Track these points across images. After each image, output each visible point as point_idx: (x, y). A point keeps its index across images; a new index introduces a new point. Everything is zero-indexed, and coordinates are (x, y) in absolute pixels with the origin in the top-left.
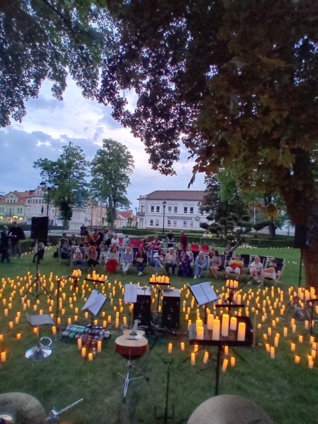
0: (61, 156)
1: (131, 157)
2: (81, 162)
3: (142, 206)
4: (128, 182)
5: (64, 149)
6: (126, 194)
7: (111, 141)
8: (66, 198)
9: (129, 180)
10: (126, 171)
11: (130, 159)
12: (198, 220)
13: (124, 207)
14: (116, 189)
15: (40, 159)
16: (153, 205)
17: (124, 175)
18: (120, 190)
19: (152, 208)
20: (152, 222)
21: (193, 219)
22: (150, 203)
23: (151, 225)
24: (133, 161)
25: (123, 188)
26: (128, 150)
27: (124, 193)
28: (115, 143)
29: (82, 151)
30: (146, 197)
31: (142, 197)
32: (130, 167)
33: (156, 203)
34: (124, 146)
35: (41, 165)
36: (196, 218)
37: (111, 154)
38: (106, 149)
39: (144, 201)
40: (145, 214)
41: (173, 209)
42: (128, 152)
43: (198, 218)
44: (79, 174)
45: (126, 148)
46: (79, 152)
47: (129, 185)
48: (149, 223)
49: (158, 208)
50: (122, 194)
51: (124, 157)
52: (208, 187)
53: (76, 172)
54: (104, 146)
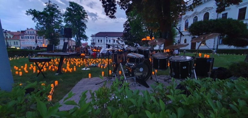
0: (45, 9)
2: (58, 14)
3: (94, 40)
4: (86, 27)
5: (46, 4)
7: (74, 3)
8: (53, 34)
9: (86, 26)
10: (84, 21)
11: (85, 14)
13: (84, 39)
14: (80, 30)
15: (31, 10)
16: (99, 39)
17: (83, 23)
18: (82, 31)
19: (99, 41)
22: (97, 38)
24: (87, 16)
27: (84, 32)
28: (76, 4)
29: (58, 7)
30: (95, 35)
31: (93, 35)
32: (86, 19)
33: (100, 38)
35: (31, 14)
37: (75, 11)
38: (71, 7)
39: (94, 37)
40: (95, 44)
41: (108, 41)
42: (84, 11)
44: (59, 20)
45: (83, 8)
46: (56, 7)
47: (86, 28)
49: (101, 41)
51: (82, 13)
52: (125, 29)
53: (56, 19)
54: (70, 6)
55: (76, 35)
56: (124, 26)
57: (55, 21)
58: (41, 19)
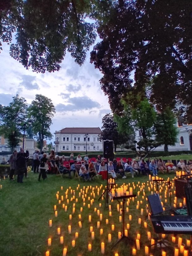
0: (11, 103)
1: (53, 106)
2: (24, 108)
4: (51, 122)
5: (14, 99)
6: (50, 130)
7: (41, 96)
8: (14, 132)
9: (51, 121)
10: (50, 115)
11: (52, 108)
12: (92, 145)
13: (48, 138)
14: (43, 127)
16: (64, 137)
17: (48, 118)
18: (46, 127)
19: (64, 139)
20: (64, 147)
21: (90, 145)
22: (63, 136)
23: (63, 149)
24: (54, 109)
25: (48, 126)
26: (52, 102)
27: (48, 129)
28: (43, 97)
29: (25, 101)
30: (60, 131)
31: (57, 132)
32: (52, 113)
33: (66, 136)
34: (50, 99)
36: (91, 144)
37: (41, 104)
38: (37, 101)
39: (59, 135)
40: (60, 143)
41: (77, 139)
42: (52, 104)
43: (92, 144)
44: (24, 116)
45: (51, 101)
46: (23, 102)
47: (51, 124)
48: (62, 148)
49: (68, 139)
50: (47, 130)
51: (49, 106)
52: (104, 125)
53: (21, 115)
54: (36, 99)
55: (38, 133)
56: (103, 122)
57: (19, 117)
58: (5, 114)
